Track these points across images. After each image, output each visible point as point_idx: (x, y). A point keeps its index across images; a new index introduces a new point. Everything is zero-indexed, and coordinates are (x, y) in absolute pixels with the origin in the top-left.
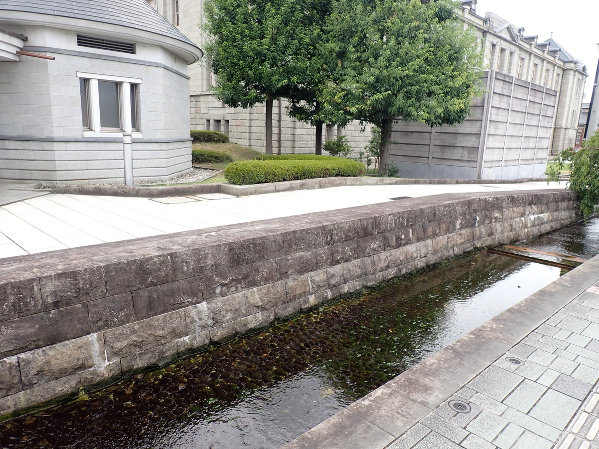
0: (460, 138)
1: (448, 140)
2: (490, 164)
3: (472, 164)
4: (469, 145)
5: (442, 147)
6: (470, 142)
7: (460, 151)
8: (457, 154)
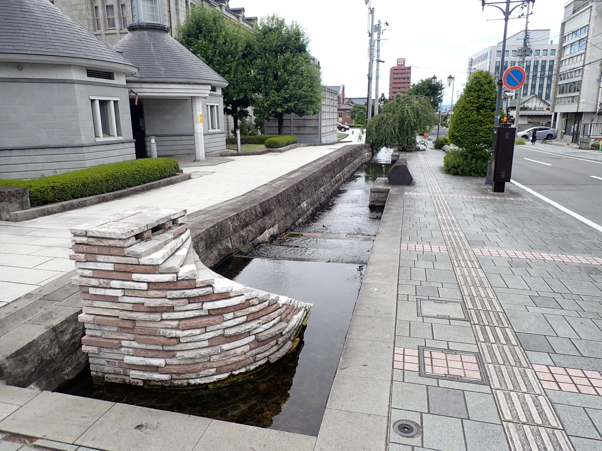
0: (307, 121)
1: (301, 123)
2: (324, 135)
3: (316, 136)
4: (313, 126)
5: (298, 127)
6: (314, 124)
7: (308, 129)
8: (307, 131)
